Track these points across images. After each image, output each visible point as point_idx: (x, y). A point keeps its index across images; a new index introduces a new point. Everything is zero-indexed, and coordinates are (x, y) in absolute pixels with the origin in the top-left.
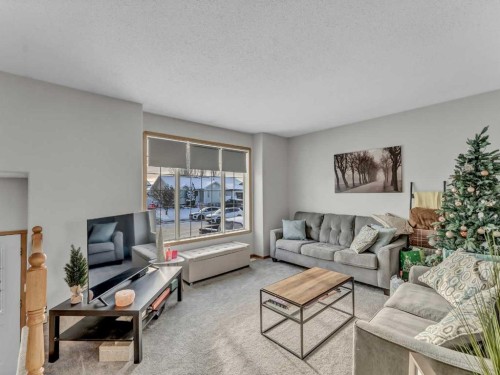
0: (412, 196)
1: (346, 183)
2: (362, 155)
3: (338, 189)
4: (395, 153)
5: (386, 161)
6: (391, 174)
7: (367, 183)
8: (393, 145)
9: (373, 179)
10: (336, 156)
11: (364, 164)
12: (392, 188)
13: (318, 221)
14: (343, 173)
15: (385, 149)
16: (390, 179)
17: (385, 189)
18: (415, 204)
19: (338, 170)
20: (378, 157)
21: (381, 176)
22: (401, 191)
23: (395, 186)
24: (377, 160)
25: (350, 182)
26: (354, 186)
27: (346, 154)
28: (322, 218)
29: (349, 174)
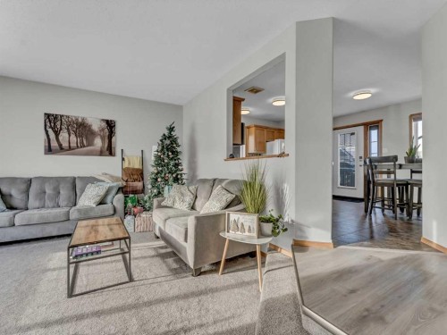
0: (123, 159)
1: (60, 145)
2: (80, 120)
3: (49, 150)
4: (111, 125)
5: (103, 130)
6: (107, 141)
7: (84, 146)
8: (109, 119)
9: (91, 143)
10: (48, 116)
11: (82, 129)
12: (107, 153)
13: (23, 187)
14: (57, 134)
15: (103, 120)
16: (106, 145)
17: (101, 153)
18: (126, 165)
19: (50, 131)
20: (96, 126)
21: (98, 143)
22: (114, 155)
23: (110, 151)
25: (65, 145)
26: (70, 148)
27: (62, 116)
28: (29, 182)
29: (64, 136)
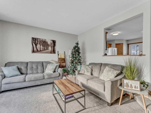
0: (58, 55)
1: (37, 50)
2: (44, 40)
3: (33, 51)
4: (54, 42)
5: (52, 44)
6: (53, 48)
7: (45, 50)
8: (54, 40)
9: (47, 49)
10: (33, 38)
11: (44, 43)
12: (53, 52)
13: (25, 65)
14: (36, 45)
15: (52, 40)
16: (53, 50)
17: (51, 53)
18: (59, 57)
19: (34, 44)
20: (49, 42)
21: (50, 48)
22: (55, 53)
23: (54, 52)
24: (49, 43)
25: (39, 49)
26: (40, 51)
27: (38, 39)
28: (27, 63)
29: (38, 46)
